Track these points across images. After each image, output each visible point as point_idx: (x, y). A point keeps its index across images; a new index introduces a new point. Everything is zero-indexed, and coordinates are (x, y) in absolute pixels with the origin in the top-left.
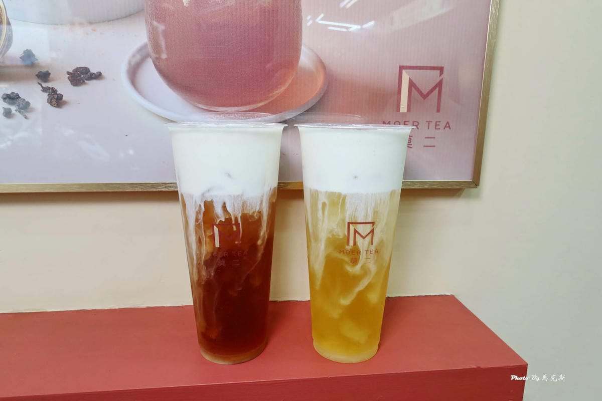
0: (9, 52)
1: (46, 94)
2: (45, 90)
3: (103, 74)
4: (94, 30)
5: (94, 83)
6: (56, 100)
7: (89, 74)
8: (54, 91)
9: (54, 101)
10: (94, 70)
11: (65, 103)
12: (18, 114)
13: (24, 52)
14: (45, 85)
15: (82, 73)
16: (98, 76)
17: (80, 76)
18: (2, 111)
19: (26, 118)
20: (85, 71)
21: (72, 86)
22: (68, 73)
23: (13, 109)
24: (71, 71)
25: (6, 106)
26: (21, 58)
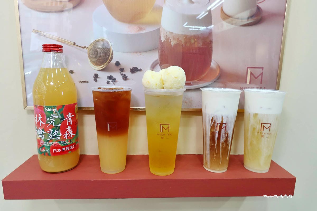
0: (111, 62)
1: (122, 76)
2: (122, 74)
3: (142, 69)
4: (140, 54)
5: (138, 72)
6: (125, 78)
7: (137, 69)
8: (125, 75)
9: (124, 79)
10: (139, 68)
11: (128, 79)
12: (112, 82)
13: (116, 62)
14: (122, 73)
15: (135, 69)
16: (140, 70)
17: (134, 70)
18: (106, 82)
19: (114, 84)
20: (136, 68)
21: (131, 74)
22: (130, 69)
23: (110, 81)
24: (131, 68)
25: (108, 80)
26: (115, 64)
